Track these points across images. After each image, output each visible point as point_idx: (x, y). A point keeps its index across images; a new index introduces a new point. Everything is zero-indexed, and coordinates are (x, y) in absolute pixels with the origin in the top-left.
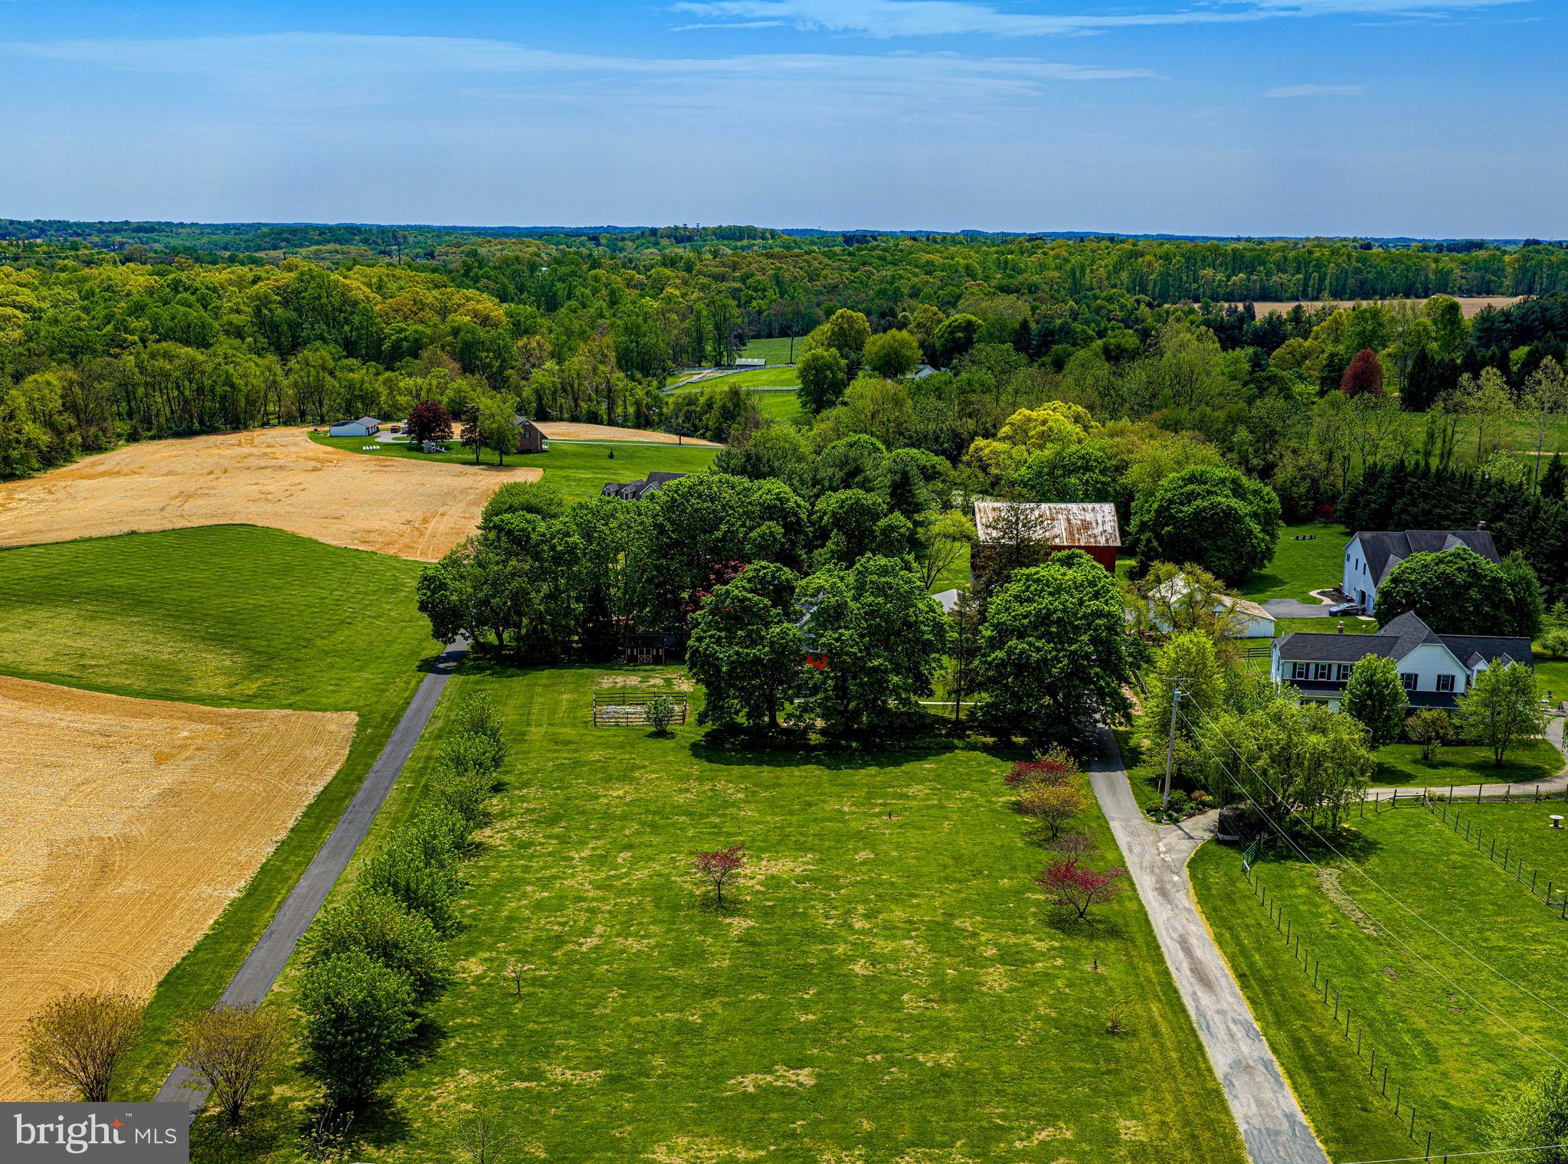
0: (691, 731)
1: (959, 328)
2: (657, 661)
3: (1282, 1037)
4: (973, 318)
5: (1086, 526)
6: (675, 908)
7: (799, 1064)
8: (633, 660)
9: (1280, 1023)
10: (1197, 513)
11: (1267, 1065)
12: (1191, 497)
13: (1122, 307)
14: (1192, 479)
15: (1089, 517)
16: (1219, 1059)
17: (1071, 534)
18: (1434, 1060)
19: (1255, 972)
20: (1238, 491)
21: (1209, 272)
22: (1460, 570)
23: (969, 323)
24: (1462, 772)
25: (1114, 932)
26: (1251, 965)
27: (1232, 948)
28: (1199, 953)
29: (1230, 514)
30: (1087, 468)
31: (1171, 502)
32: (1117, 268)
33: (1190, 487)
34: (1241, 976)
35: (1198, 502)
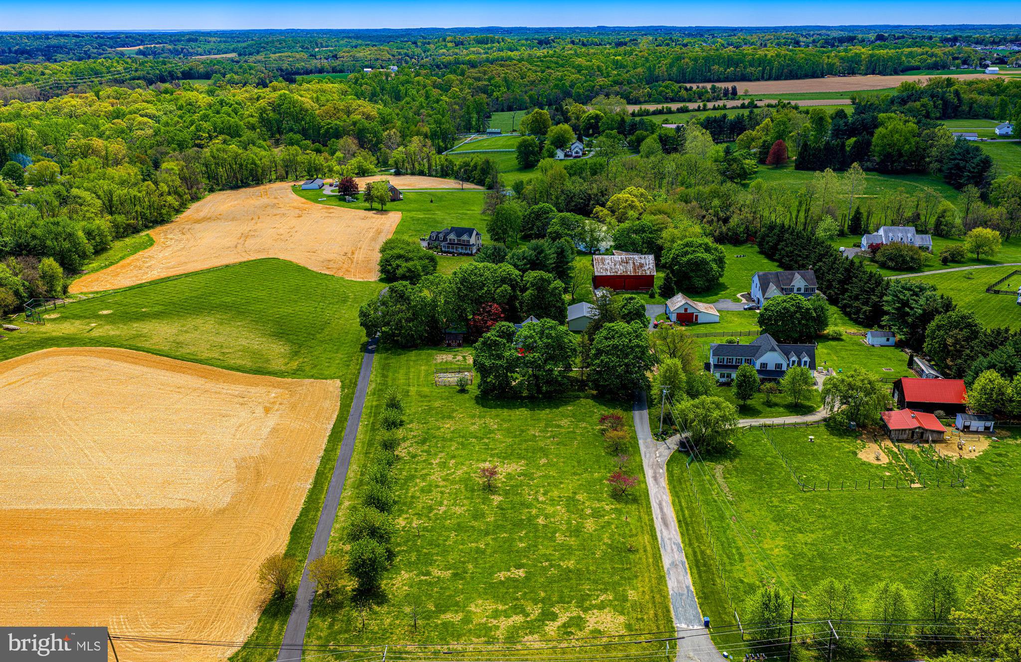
0: (474, 389)
1: (592, 118)
2: (459, 345)
3: (690, 551)
4: (599, 112)
5: (641, 265)
6: (473, 490)
7: (519, 567)
8: (449, 345)
9: (691, 544)
10: (689, 261)
11: (683, 564)
12: (686, 253)
13: (672, 91)
14: (687, 245)
15: (643, 261)
16: (666, 562)
17: (635, 269)
18: (742, 561)
19: (685, 519)
20: (707, 249)
21: (716, 67)
22: (792, 305)
23: (597, 115)
24: (781, 409)
25: (635, 500)
26: (684, 516)
27: (678, 508)
28: (665, 510)
29: (704, 262)
30: (644, 232)
31: (678, 255)
32: (671, 65)
33: (687, 248)
34: (679, 521)
35: (689, 256)
